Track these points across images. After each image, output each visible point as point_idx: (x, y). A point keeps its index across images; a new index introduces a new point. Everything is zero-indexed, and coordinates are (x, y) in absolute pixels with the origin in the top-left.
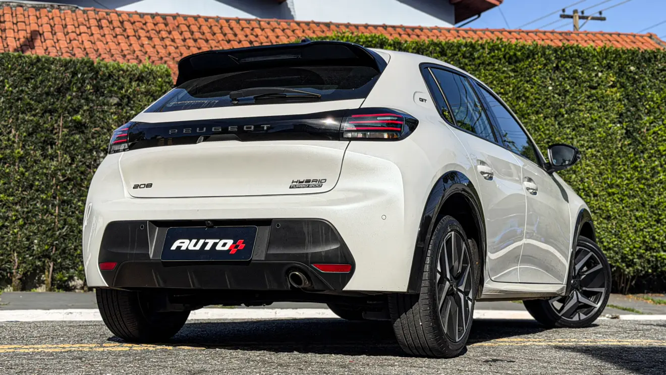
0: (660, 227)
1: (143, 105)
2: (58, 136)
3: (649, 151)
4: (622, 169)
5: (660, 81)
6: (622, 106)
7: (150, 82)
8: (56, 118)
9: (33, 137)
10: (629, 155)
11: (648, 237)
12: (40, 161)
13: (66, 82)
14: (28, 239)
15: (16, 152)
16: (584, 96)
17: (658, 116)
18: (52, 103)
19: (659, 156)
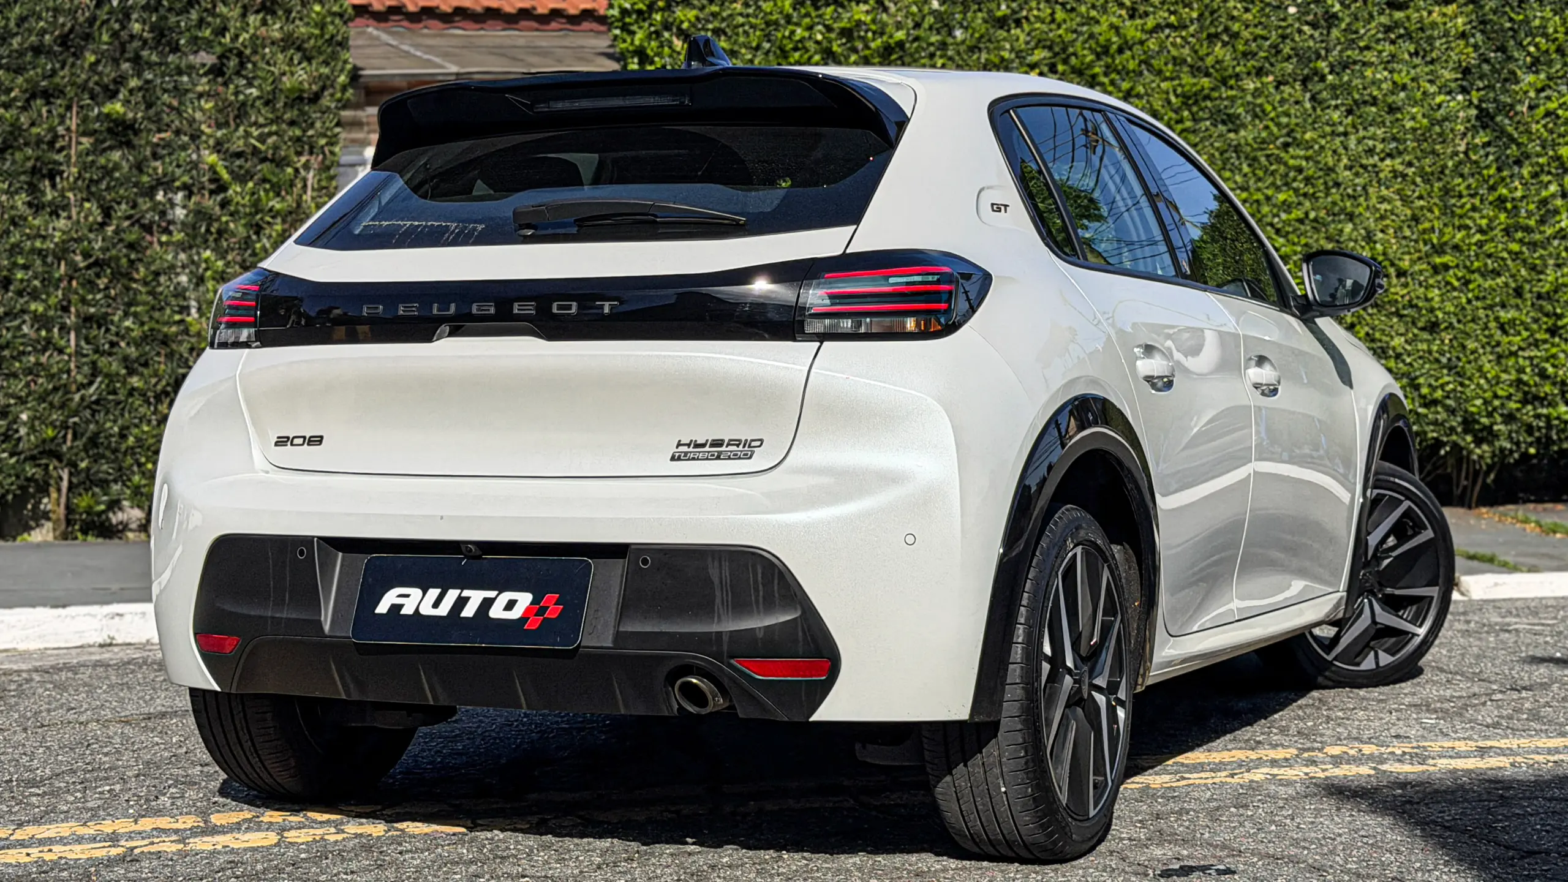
0: (1558, 345)
1: (276, 71)
2: (68, 156)
3: (1535, 160)
4: (1468, 206)
6: (1470, 49)
7: (293, 14)
8: (61, 110)
10: (1485, 172)
11: (1528, 370)
12: (25, 219)
13: (81, 19)
14: (5, 415)
16: (1376, 27)
17: (1557, 71)
18: (49, 73)
19: (1560, 171)
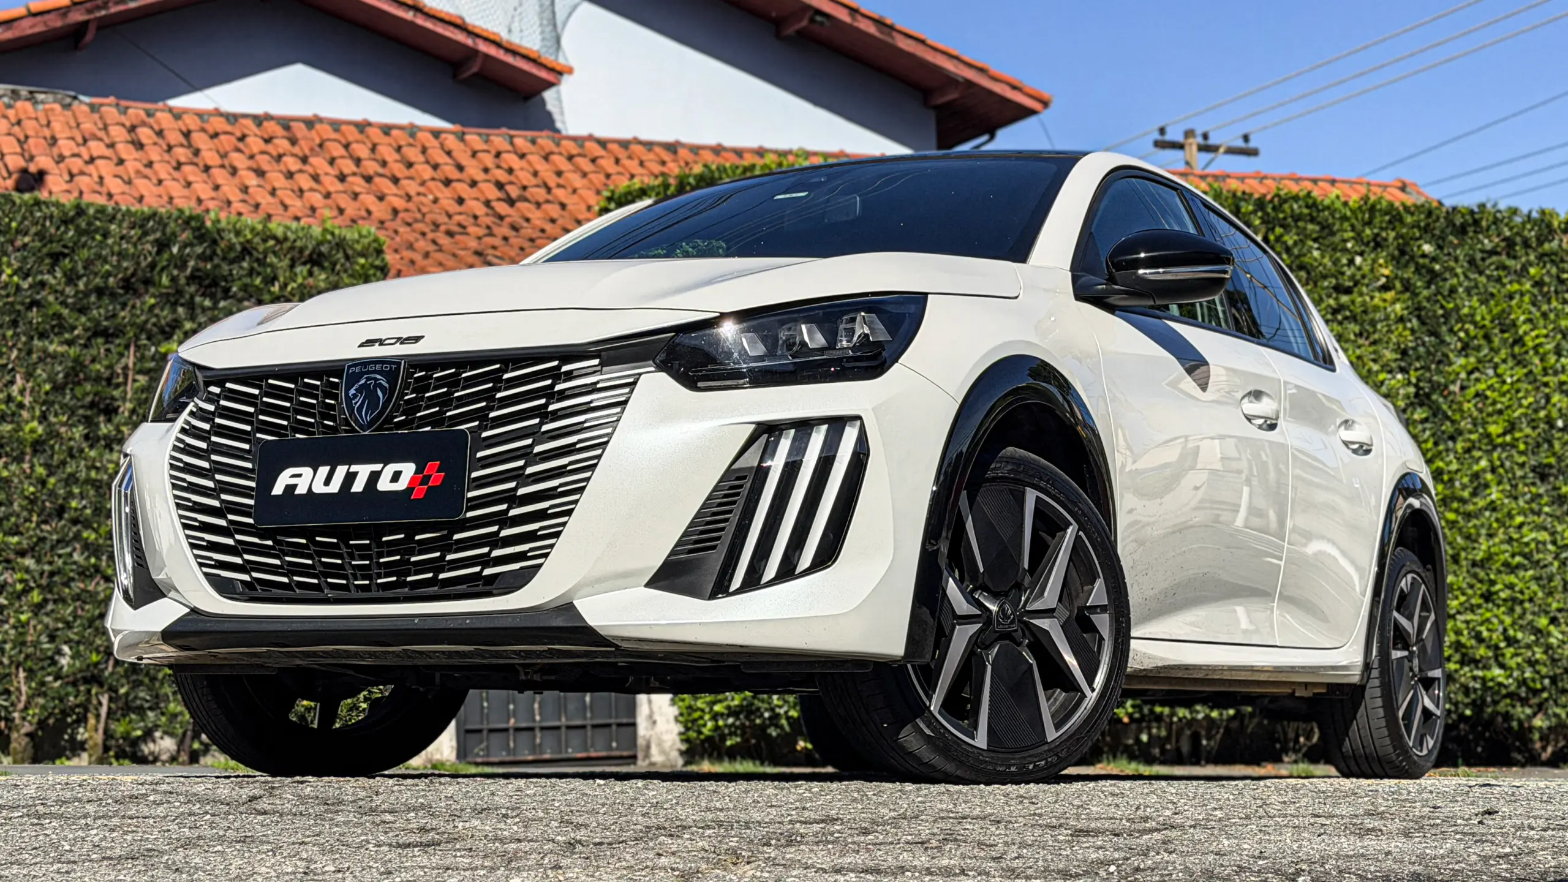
0: (1491, 611)
2: (125, 392)
3: (1468, 436)
5: (1489, 277)
6: (1407, 333)
7: (338, 267)
9: (64, 395)
11: (1465, 632)
12: (82, 451)
13: (144, 264)
14: (52, 638)
15: (27, 428)
16: (1325, 309)
17: (1485, 356)
18: (111, 314)
19: (1489, 447)
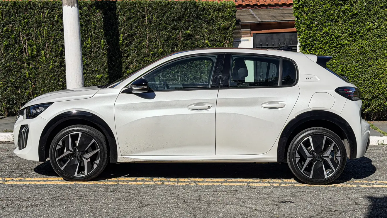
1: (220, 23)
2: (179, 41)
7: (224, 11)
8: (178, 32)
9: (167, 42)
13: (182, 14)
15: (160, 50)
18: (176, 25)
